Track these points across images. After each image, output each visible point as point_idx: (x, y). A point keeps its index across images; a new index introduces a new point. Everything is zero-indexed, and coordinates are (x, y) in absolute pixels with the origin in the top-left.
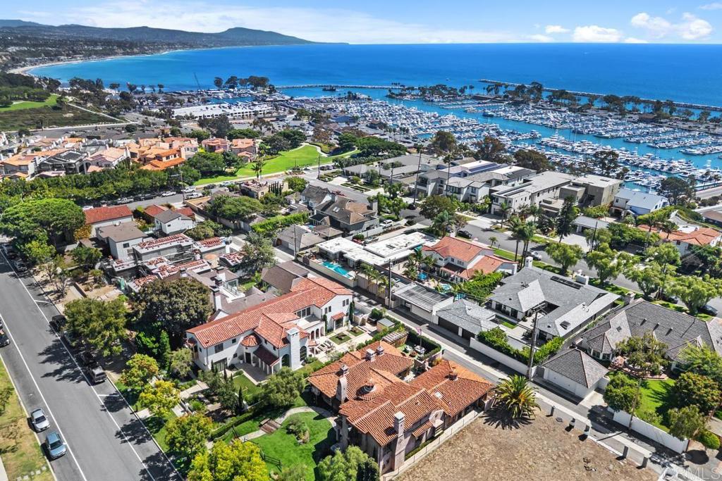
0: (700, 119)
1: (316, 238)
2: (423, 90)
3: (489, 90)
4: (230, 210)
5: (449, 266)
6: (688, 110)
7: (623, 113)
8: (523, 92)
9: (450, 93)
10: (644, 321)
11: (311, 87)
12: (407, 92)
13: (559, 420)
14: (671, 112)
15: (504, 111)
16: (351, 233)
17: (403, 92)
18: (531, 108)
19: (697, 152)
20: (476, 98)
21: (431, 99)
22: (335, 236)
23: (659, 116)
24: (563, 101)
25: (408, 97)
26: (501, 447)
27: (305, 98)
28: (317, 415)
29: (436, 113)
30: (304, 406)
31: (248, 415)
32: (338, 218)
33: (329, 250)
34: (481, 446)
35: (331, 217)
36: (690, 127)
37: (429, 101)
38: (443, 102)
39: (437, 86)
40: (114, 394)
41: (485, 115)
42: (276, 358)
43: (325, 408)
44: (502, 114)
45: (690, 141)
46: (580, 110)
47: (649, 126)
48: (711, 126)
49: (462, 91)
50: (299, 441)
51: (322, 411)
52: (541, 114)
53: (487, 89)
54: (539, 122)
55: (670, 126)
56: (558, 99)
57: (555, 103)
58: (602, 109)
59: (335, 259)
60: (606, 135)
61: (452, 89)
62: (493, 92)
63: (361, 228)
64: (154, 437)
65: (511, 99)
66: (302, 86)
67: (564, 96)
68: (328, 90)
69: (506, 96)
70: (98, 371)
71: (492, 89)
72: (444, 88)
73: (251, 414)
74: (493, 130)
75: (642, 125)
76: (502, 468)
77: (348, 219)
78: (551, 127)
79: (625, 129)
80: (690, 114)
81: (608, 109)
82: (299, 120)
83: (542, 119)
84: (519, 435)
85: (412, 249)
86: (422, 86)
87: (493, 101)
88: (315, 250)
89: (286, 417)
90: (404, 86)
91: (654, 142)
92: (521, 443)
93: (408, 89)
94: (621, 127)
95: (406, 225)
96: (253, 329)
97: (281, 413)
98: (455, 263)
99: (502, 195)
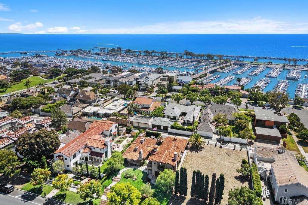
0: (176, 57)
1: (79, 109)
2: (72, 52)
3: (101, 51)
4: (26, 103)
5: (142, 108)
6: (172, 54)
7: (152, 57)
8: (114, 51)
9: (84, 52)
10: (216, 110)
11: (13, 53)
12: (64, 53)
13: (211, 145)
14: (167, 55)
15: (110, 58)
16: (92, 104)
17: (63, 53)
18: (119, 57)
19: (179, 67)
20: (96, 54)
21: (77, 55)
22: (86, 107)
23: (164, 57)
24: (130, 53)
25: (66, 55)
26: (202, 158)
27: (12, 58)
28: (133, 169)
29: (82, 60)
30: (124, 168)
31: (105, 178)
32: (83, 99)
33: (88, 111)
34: (196, 160)
35: (79, 100)
36: (174, 60)
37: (76, 56)
38: (83, 56)
39: (78, 50)
40: (24, 194)
41: (103, 60)
42: (102, 154)
43: (134, 166)
44: (110, 59)
45: (176, 64)
46: (137, 56)
47: (162, 60)
48: (180, 59)
49: (90, 51)
50: (134, 180)
51: (134, 167)
52: (125, 58)
53: (100, 50)
54: (125, 61)
55: (168, 60)
56: (128, 53)
57: (127, 54)
58: (145, 56)
59: (92, 115)
60: (150, 64)
61: (85, 51)
62: (102, 51)
63: (95, 102)
64: (65, 202)
65: (111, 54)
66: (7, 53)
67: (130, 52)
68: (23, 54)
69: (108, 53)
70: (9, 186)
71: (102, 50)
72: (81, 50)
73: (106, 177)
74: (109, 65)
75: (160, 60)
76: (207, 163)
77: (89, 98)
78: (130, 63)
79: (155, 62)
80: (173, 55)
81: (147, 56)
82: (15, 67)
83: (125, 60)
84: (204, 153)
85: (123, 105)
86: (71, 50)
87: (104, 54)
88: (80, 113)
89: (120, 174)
90: (63, 50)
91: (166, 65)
92: (206, 155)
93: (64, 52)
94: (154, 61)
95: (111, 98)
96: (86, 145)
97: (117, 173)
98: (145, 106)
99: (143, 82)
